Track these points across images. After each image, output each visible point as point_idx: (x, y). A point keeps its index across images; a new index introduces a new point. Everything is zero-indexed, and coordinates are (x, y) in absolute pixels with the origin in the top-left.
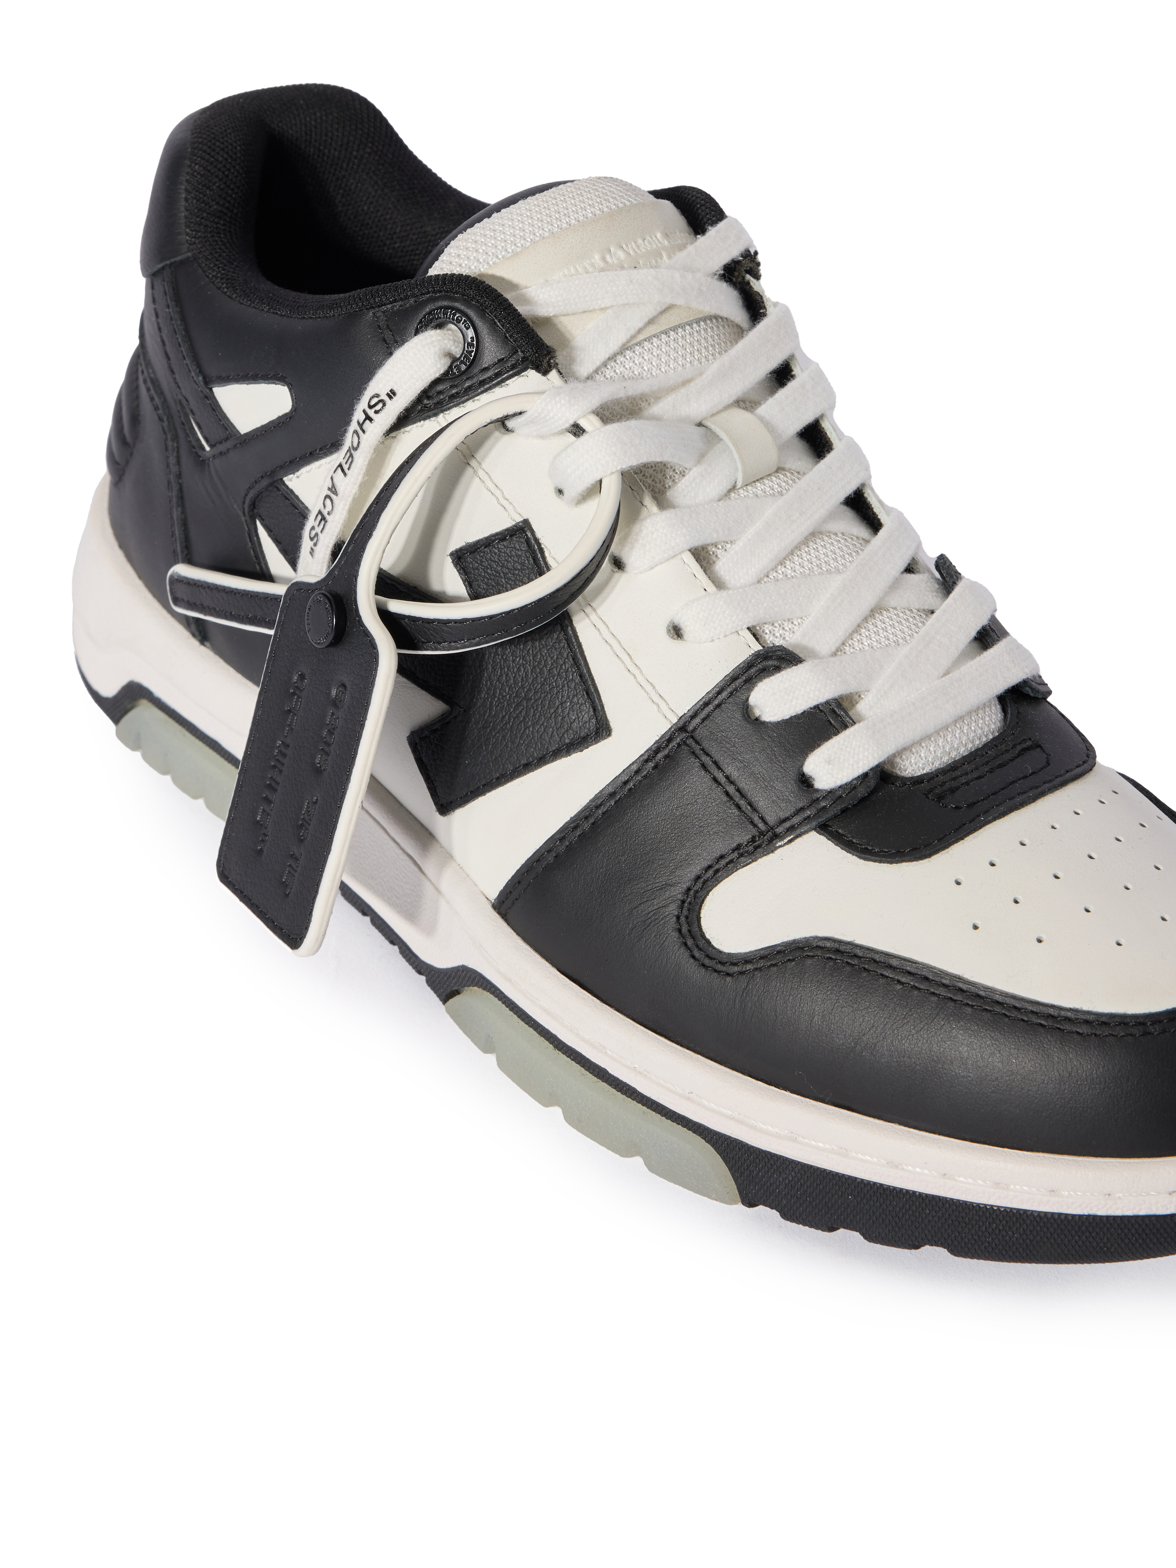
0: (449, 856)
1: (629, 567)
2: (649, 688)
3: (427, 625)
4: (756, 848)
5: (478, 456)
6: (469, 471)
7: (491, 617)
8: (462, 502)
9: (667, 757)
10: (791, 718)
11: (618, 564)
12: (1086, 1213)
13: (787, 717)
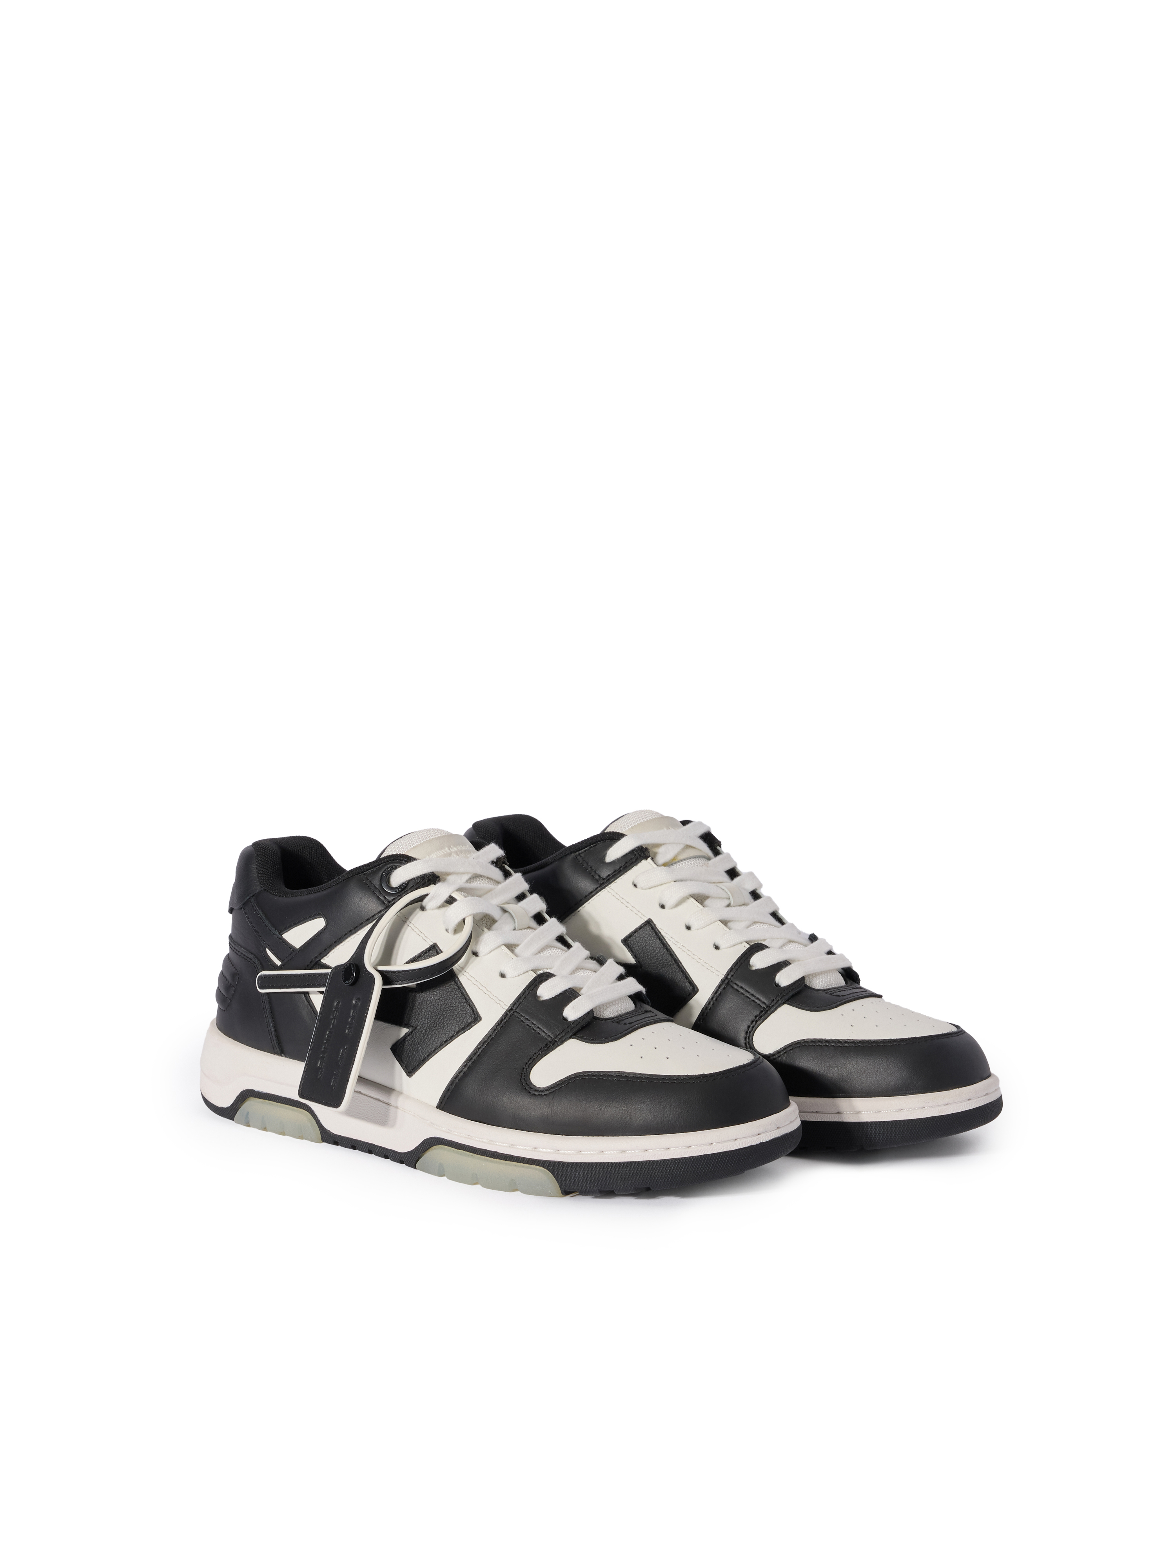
0: (401, 1093)
1: (480, 954)
2: (495, 998)
3: (393, 974)
4: (548, 1048)
5: (410, 919)
6: (406, 926)
7: (420, 969)
8: (402, 938)
9: (505, 1023)
10: (555, 997)
11: (475, 954)
12: (703, 1154)
13: (554, 996)
